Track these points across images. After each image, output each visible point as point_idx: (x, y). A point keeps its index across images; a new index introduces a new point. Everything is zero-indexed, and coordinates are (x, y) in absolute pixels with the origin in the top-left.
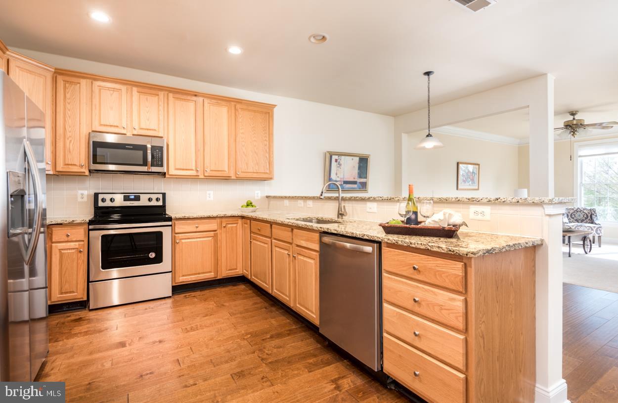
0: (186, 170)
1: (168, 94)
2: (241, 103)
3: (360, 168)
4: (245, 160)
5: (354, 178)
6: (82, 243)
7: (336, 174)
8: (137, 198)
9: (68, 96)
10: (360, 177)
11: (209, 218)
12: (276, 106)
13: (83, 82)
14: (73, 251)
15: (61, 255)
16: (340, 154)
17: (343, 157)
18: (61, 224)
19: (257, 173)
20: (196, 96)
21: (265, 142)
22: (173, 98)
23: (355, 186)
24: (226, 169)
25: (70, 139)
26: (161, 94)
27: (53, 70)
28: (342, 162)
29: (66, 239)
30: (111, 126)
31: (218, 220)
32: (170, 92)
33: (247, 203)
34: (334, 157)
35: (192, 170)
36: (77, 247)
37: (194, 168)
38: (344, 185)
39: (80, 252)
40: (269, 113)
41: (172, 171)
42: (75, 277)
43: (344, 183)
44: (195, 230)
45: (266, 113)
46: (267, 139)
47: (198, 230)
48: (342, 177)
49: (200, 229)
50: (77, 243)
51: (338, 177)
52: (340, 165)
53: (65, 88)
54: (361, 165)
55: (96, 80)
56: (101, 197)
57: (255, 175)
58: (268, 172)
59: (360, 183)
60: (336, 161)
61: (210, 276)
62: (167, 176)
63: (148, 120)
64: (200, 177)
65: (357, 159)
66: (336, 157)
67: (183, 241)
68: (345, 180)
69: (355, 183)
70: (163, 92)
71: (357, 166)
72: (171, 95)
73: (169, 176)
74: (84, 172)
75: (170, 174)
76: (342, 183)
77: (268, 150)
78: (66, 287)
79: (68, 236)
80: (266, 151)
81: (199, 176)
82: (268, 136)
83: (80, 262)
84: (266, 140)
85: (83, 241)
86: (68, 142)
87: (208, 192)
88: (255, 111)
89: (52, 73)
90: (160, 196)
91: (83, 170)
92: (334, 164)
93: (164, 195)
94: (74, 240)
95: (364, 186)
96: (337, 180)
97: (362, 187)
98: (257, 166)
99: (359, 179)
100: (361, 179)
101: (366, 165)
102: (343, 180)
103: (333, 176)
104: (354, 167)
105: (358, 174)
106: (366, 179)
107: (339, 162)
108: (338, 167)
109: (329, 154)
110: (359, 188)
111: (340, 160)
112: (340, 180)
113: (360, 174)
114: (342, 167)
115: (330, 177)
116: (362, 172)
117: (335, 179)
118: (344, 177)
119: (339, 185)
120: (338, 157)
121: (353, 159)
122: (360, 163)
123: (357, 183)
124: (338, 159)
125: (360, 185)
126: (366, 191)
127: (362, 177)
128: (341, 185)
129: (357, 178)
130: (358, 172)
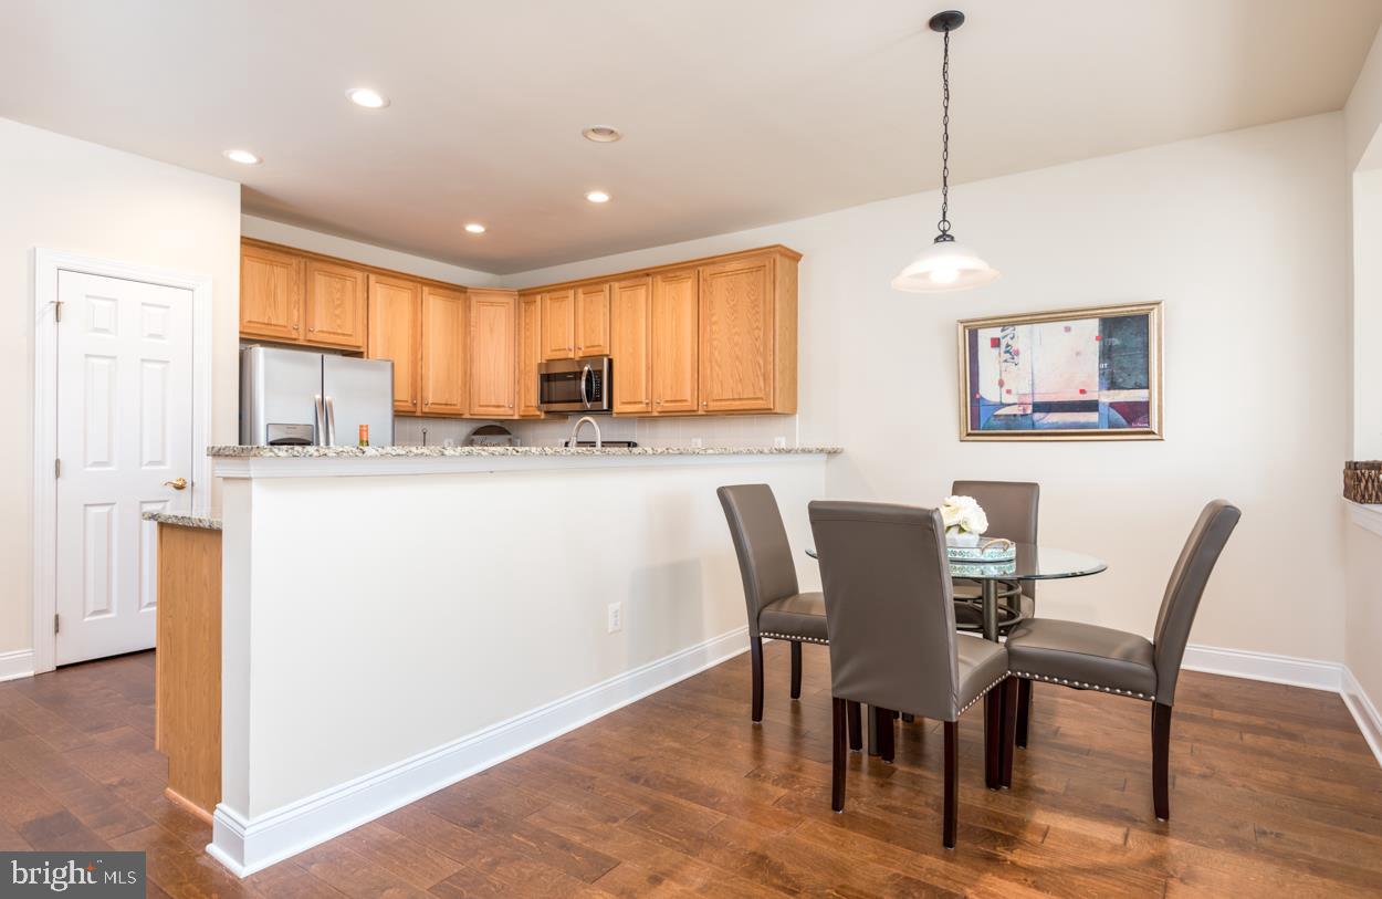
0: (635, 403)
1: (613, 286)
3: (1106, 353)
4: (718, 375)
5: (1083, 392)
7: (1001, 384)
10: (1111, 382)
13: (538, 299)
16: (1010, 322)
17: (1020, 329)
19: (741, 399)
20: (648, 275)
21: (755, 334)
22: (619, 288)
23: (1093, 417)
24: (689, 397)
25: (529, 374)
26: (607, 287)
27: (517, 293)
28: (1016, 345)
30: (560, 349)
32: (616, 280)
34: (985, 337)
35: (641, 402)
37: (644, 400)
38: (1037, 416)
40: (764, 268)
43: (1034, 411)
45: (758, 269)
46: (759, 326)
48: (1027, 390)
51: (1009, 392)
52: (1012, 353)
53: (526, 312)
54: (1116, 342)
55: (547, 292)
57: (736, 405)
58: (762, 395)
59: (1112, 405)
60: (996, 343)
62: (614, 415)
63: (593, 332)
65: (1093, 327)
66: (996, 333)
68: (1038, 399)
69: (1092, 406)
71: (1094, 348)
72: (617, 285)
73: (618, 416)
75: (615, 411)
76: (1029, 411)
77: (760, 350)
80: (757, 352)
82: (761, 319)
84: (757, 328)
86: (527, 379)
88: (736, 272)
89: (515, 298)
92: (986, 354)
95: (1135, 417)
96: (1004, 401)
97: (1124, 421)
98: (740, 386)
99: (1106, 392)
100: (1117, 391)
101: (1139, 339)
102: (1029, 400)
103: (989, 391)
104: (1078, 354)
105: (1102, 374)
106: (1146, 391)
107: (1008, 346)
108: (1006, 361)
109: (965, 327)
110: (1109, 422)
111: (1012, 338)
112: (1016, 401)
113: (1112, 373)
114: (1022, 359)
115: (978, 396)
116: (1122, 368)
117: (998, 400)
118: (1036, 392)
119: (1015, 415)
120: (1002, 331)
121: (1068, 329)
122: (1110, 337)
123: (1101, 407)
124: (1004, 337)
125: (1113, 411)
126: (1152, 432)
127: (1122, 385)
128: (1022, 415)
129: (1097, 388)
130: (1100, 369)
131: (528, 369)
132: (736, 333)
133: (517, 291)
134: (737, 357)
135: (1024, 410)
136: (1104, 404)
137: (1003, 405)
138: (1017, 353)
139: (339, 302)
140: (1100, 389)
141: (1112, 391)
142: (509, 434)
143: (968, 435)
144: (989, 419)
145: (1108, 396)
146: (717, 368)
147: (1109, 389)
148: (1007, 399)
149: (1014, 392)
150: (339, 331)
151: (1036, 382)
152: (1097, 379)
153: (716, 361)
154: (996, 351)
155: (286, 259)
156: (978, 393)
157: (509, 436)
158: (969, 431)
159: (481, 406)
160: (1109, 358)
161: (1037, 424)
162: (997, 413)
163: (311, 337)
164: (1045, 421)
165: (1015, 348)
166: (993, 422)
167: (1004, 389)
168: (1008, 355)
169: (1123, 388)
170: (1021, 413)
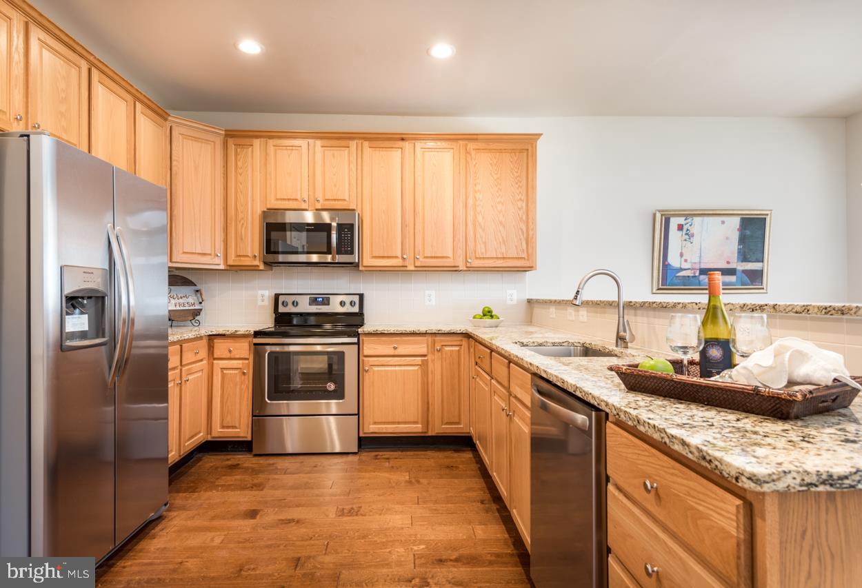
0: (388, 257)
1: (362, 143)
2: (476, 140)
3: (742, 240)
4: (482, 238)
5: (728, 263)
6: (247, 362)
7: (682, 255)
8: (326, 302)
9: (240, 164)
10: (744, 257)
11: (413, 334)
12: (541, 135)
13: (257, 142)
14: (236, 372)
15: (223, 376)
16: (689, 215)
17: (697, 220)
18: (224, 335)
19: (504, 258)
20: (403, 139)
21: (520, 204)
22: (370, 147)
23: (733, 279)
24: (450, 254)
25: (242, 222)
26: (353, 144)
27: (223, 133)
28: (694, 230)
29: (228, 355)
30: (289, 200)
31: (430, 339)
32: (365, 139)
33: (484, 310)
34: (674, 222)
35: (397, 257)
36: (241, 366)
37: (399, 255)
38: (702, 277)
39: (244, 373)
40: (528, 150)
41: (368, 261)
42: (238, 406)
43: (700, 274)
44: (392, 352)
45: (521, 151)
46: (523, 197)
47: (397, 352)
48: (697, 260)
49: (401, 351)
50: (241, 362)
51: (686, 261)
52: (690, 235)
53: (236, 154)
54: (748, 232)
55: (271, 137)
56: (281, 299)
57: (499, 263)
58: (524, 255)
59: (744, 271)
60: (680, 227)
61: (416, 428)
62: (361, 268)
63: (335, 186)
64: (408, 269)
65: (736, 221)
66: (681, 220)
67: (376, 369)
68: (703, 266)
69: (731, 272)
70: (355, 142)
71: (735, 236)
72: (366, 144)
73: (363, 269)
74: (258, 266)
75: (364, 264)
76: (697, 274)
77: (524, 218)
78: (228, 420)
79: (230, 351)
80: (521, 219)
81: (406, 266)
82: (525, 192)
83: (244, 387)
84: (520, 199)
85: (248, 359)
86: (239, 226)
87: (427, 292)
88: (501, 151)
89: (222, 137)
90: (356, 299)
91: (257, 262)
93: (361, 296)
94: (238, 356)
95: (755, 278)
96: (683, 267)
97: (749, 281)
98: (503, 247)
99: (740, 263)
100: (747, 263)
101: (760, 232)
102: (698, 267)
103: (674, 260)
104: (727, 238)
105: (739, 252)
106: (761, 263)
107: (688, 230)
108: (685, 240)
109: (662, 215)
110: (742, 282)
111: (690, 225)
112: (690, 267)
113: (745, 252)
114: (695, 239)
115: (666, 263)
116: (750, 249)
117: (678, 266)
118: (702, 261)
119: (689, 276)
120: (686, 220)
121: (723, 222)
122: (745, 229)
123: (737, 273)
124: (686, 224)
125: (744, 275)
126: (763, 289)
127: (750, 259)
128: (693, 277)
129: (736, 261)
130: (738, 249)
131: (240, 216)
132: (500, 202)
133: (225, 131)
134: (501, 223)
135: (694, 273)
136: (739, 270)
137: (681, 270)
138: (693, 236)
140: (738, 261)
141: (744, 263)
142: (196, 285)
143: (659, 289)
144: (672, 280)
145: (742, 266)
146: (480, 230)
147: (742, 262)
149: (689, 261)
151: (703, 255)
152: (736, 255)
153: (480, 224)
154: (680, 233)
156: (667, 260)
157: (194, 288)
158: (660, 287)
159: (184, 253)
160: (744, 242)
161: (701, 282)
162: (678, 275)
164: (706, 281)
165: (692, 232)
166: (675, 281)
167: (683, 259)
168: (687, 237)
169: (750, 262)
170: (692, 275)
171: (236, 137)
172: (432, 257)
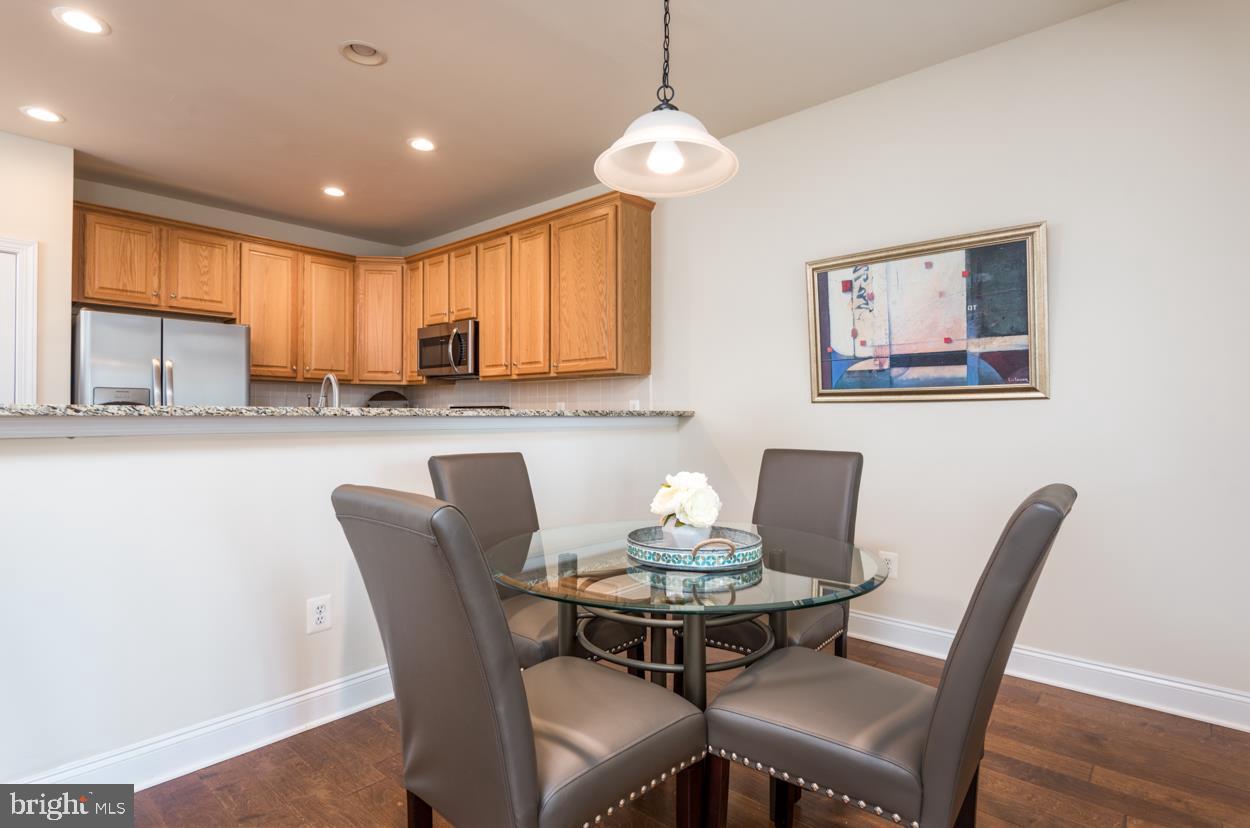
0: (497, 366)
1: (479, 246)
3: (975, 293)
4: (567, 336)
5: (948, 341)
7: (855, 334)
10: (983, 329)
13: (420, 264)
17: (876, 269)
20: (506, 234)
21: (599, 288)
22: (483, 249)
23: (960, 371)
24: (541, 358)
25: (413, 340)
26: (473, 250)
28: (875, 286)
30: (437, 314)
32: (480, 241)
34: (835, 279)
35: (501, 365)
38: (895, 371)
41: (483, 370)
43: (892, 366)
46: (602, 279)
48: (884, 341)
51: (863, 343)
52: (867, 298)
53: (408, 279)
54: (987, 277)
55: (427, 258)
57: (582, 366)
59: (984, 356)
60: (847, 286)
62: (481, 378)
63: (463, 295)
65: (958, 260)
66: (848, 274)
68: (896, 351)
69: (958, 358)
70: (475, 246)
71: (960, 287)
75: (481, 375)
76: (886, 366)
80: (601, 307)
84: (600, 282)
88: (582, 225)
89: (401, 265)
92: (838, 300)
95: (1011, 367)
96: (858, 355)
97: (997, 375)
98: (586, 345)
99: (976, 340)
100: (988, 339)
101: (1015, 273)
102: (886, 352)
103: (842, 344)
104: (941, 294)
105: (971, 316)
106: (1025, 337)
107: (861, 289)
108: (859, 307)
109: (814, 270)
110: (980, 377)
111: (865, 280)
112: (871, 354)
113: (983, 316)
114: (875, 305)
115: (829, 350)
116: (995, 310)
117: (851, 354)
118: (893, 342)
119: (870, 371)
120: (855, 272)
121: (929, 265)
122: (980, 271)
123: (969, 359)
124: (856, 280)
125: (984, 364)
126: (1034, 390)
127: (995, 331)
128: (878, 371)
129: (965, 336)
130: (968, 312)
131: (412, 334)
132: (582, 289)
133: (406, 258)
134: (584, 315)
135: (881, 364)
136: (973, 354)
137: (856, 359)
138: (872, 297)
139: (206, 270)
140: (968, 337)
141: (983, 339)
142: (405, 399)
143: (820, 395)
144: (841, 377)
145: (979, 345)
146: (565, 327)
147: (979, 337)
148: (861, 352)
149: (869, 343)
150: (206, 297)
151: (894, 331)
152: (965, 324)
153: (565, 321)
154: (848, 296)
155: (145, 227)
156: (829, 345)
157: (405, 402)
158: (822, 391)
159: (370, 372)
160: (979, 298)
161: (895, 381)
162: (850, 369)
163: (174, 303)
164: (904, 377)
165: (869, 291)
166: (847, 380)
167: (858, 341)
168: (862, 301)
169: (996, 335)
170: (878, 368)
171: (411, 261)
172: (528, 363)
